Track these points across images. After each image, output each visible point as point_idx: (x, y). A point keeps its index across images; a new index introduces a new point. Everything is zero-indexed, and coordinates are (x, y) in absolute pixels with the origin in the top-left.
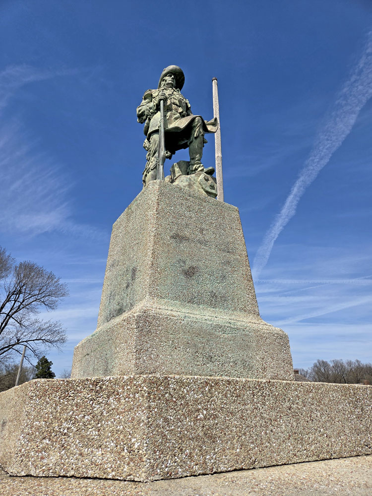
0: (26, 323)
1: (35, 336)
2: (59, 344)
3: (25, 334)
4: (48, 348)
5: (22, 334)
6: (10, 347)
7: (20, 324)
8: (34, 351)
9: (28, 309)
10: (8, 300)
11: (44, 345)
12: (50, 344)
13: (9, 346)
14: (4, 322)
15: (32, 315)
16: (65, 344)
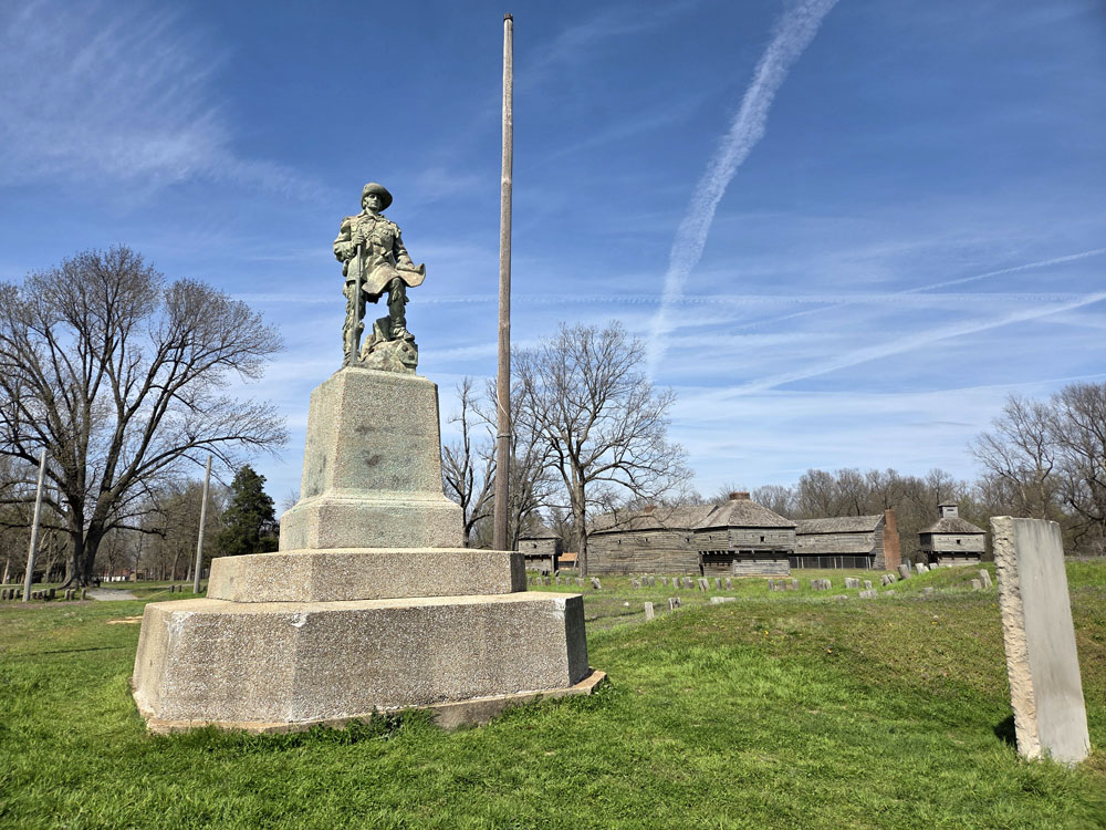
0: (204, 406)
1: (224, 431)
2: (273, 445)
3: (204, 426)
4: (253, 454)
5: (199, 427)
6: (178, 451)
7: (192, 407)
8: (226, 460)
9: (204, 378)
10: (160, 360)
11: (243, 448)
12: (256, 446)
13: (176, 450)
14: (158, 404)
15: (213, 388)
16: (286, 446)
